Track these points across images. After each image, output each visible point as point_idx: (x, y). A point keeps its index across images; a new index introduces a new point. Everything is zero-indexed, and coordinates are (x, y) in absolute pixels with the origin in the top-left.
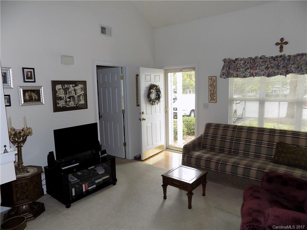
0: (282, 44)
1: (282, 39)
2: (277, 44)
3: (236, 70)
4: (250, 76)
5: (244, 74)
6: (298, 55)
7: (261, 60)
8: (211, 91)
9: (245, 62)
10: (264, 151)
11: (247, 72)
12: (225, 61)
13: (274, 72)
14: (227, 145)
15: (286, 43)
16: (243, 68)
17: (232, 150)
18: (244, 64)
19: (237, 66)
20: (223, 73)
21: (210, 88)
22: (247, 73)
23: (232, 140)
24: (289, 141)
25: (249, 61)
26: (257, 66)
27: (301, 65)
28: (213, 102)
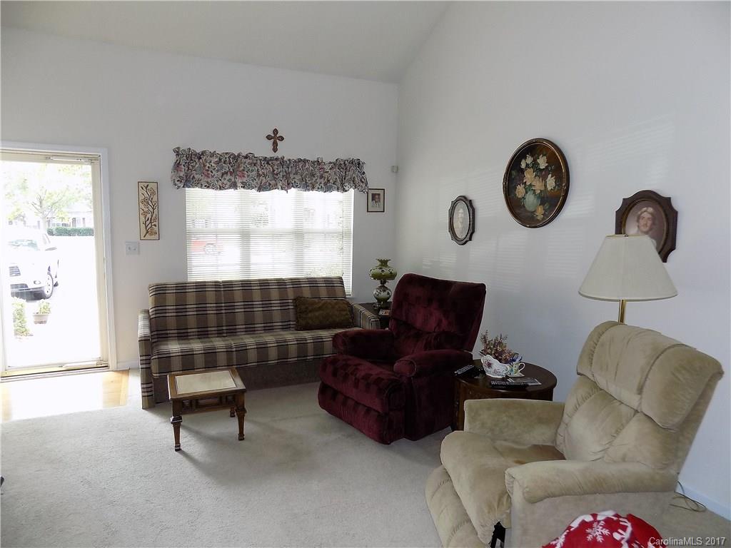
0: (275, 138)
1: (276, 131)
2: (269, 137)
3: (206, 173)
4: (230, 187)
5: (220, 183)
6: (300, 160)
7: (248, 161)
8: (145, 214)
9: (220, 160)
11: (225, 179)
12: (177, 152)
13: (270, 184)
14: (212, 320)
15: (282, 139)
16: (218, 171)
17: (224, 328)
18: (217, 163)
19: (205, 166)
20: (180, 177)
21: (142, 206)
22: (225, 182)
23: (219, 308)
25: (228, 159)
26: (243, 170)
27: (306, 176)
28: (153, 237)
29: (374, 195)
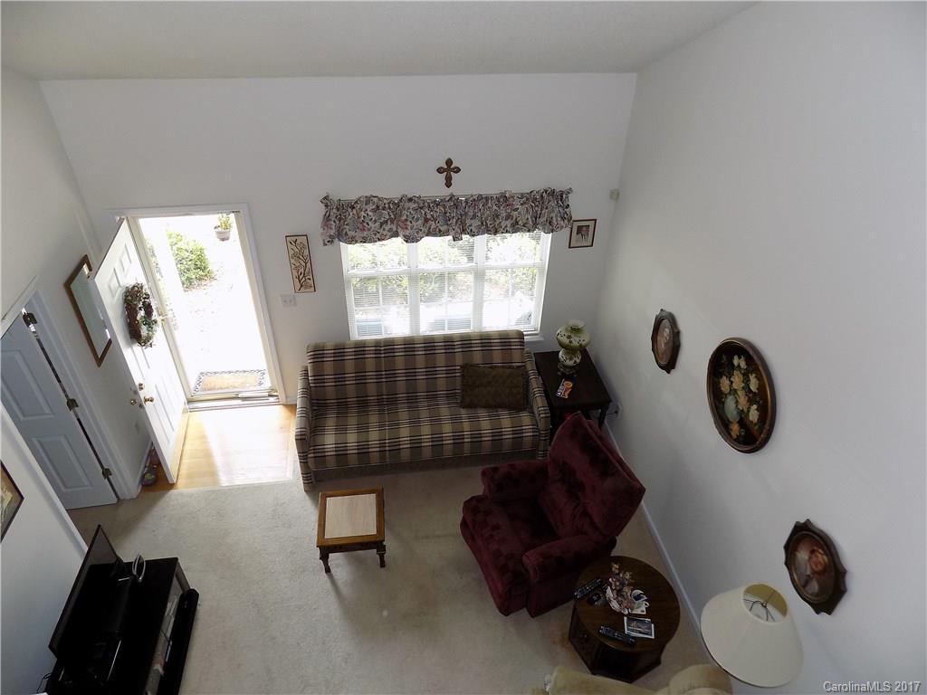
0: (449, 170)
1: (449, 162)
2: (440, 170)
3: (361, 227)
4: (391, 237)
5: (378, 235)
6: (480, 197)
7: (413, 205)
8: (297, 268)
9: (378, 207)
10: (442, 384)
11: (384, 229)
12: (326, 200)
13: (440, 231)
14: (372, 389)
15: (457, 170)
16: (375, 221)
17: (385, 397)
18: (374, 211)
19: (359, 218)
20: (330, 236)
21: (293, 261)
22: (385, 233)
23: (379, 377)
24: (477, 358)
25: (387, 206)
26: (406, 220)
27: (486, 219)
28: (308, 290)
29: (580, 228)
